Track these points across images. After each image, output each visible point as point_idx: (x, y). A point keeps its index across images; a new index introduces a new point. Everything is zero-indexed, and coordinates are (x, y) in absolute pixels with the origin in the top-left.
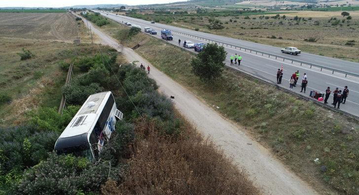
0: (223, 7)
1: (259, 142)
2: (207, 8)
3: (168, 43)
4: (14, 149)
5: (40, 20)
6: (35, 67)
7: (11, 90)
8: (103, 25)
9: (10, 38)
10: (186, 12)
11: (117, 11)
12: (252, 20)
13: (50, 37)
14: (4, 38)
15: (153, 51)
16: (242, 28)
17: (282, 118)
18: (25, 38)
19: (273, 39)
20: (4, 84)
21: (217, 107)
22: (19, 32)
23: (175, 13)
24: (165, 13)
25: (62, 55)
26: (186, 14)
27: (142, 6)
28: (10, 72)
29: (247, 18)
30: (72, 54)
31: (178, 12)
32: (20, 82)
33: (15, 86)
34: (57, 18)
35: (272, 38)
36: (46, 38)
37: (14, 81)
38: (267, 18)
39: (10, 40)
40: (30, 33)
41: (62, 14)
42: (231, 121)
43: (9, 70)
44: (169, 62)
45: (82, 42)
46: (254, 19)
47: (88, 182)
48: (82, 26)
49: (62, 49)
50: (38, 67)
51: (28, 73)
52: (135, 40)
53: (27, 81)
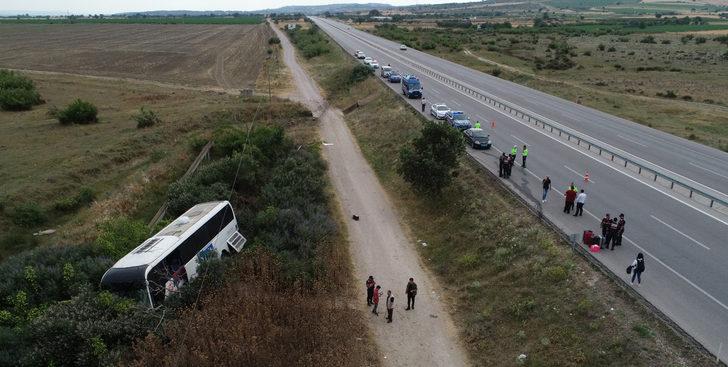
0: (609, 10)
1: (452, 315)
2: (568, 11)
3: (407, 106)
4: (52, 276)
5: (205, 43)
6: (155, 142)
7: (107, 182)
8: (315, 55)
9: (138, 82)
10: (507, 25)
11: (360, 20)
12: (658, 45)
13: (205, 82)
14: (129, 80)
15: (374, 120)
16: (618, 67)
17: (513, 277)
18: (163, 82)
19: (667, 100)
20: (97, 170)
21: (424, 244)
22: (159, 68)
23: (483, 26)
24: (461, 26)
25: (209, 121)
26: (506, 30)
27: (420, 7)
28: (111, 151)
29: (650, 40)
30: (228, 120)
31: (490, 25)
32: (123, 167)
33: (115, 175)
34: (238, 37)
35: (666, 97)
36: (197, 82)
37: (114, 167)
38: (702, 41)
39: (138, 85)
40: (176, 71)
41: (250, 27)
42: (430, 272)
43: (110, 147)
44: (390, 146)
45: (257, 94)
46: (667, 42)
47: (116, 332)
48: (273, 56)
49: (215, 107)
50: (161, 142)
51: (141, 153)
52: (355, 93)
53: (138, 167)
